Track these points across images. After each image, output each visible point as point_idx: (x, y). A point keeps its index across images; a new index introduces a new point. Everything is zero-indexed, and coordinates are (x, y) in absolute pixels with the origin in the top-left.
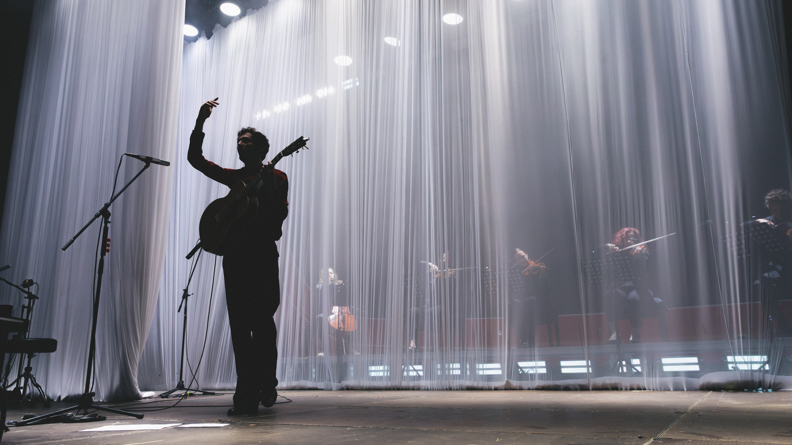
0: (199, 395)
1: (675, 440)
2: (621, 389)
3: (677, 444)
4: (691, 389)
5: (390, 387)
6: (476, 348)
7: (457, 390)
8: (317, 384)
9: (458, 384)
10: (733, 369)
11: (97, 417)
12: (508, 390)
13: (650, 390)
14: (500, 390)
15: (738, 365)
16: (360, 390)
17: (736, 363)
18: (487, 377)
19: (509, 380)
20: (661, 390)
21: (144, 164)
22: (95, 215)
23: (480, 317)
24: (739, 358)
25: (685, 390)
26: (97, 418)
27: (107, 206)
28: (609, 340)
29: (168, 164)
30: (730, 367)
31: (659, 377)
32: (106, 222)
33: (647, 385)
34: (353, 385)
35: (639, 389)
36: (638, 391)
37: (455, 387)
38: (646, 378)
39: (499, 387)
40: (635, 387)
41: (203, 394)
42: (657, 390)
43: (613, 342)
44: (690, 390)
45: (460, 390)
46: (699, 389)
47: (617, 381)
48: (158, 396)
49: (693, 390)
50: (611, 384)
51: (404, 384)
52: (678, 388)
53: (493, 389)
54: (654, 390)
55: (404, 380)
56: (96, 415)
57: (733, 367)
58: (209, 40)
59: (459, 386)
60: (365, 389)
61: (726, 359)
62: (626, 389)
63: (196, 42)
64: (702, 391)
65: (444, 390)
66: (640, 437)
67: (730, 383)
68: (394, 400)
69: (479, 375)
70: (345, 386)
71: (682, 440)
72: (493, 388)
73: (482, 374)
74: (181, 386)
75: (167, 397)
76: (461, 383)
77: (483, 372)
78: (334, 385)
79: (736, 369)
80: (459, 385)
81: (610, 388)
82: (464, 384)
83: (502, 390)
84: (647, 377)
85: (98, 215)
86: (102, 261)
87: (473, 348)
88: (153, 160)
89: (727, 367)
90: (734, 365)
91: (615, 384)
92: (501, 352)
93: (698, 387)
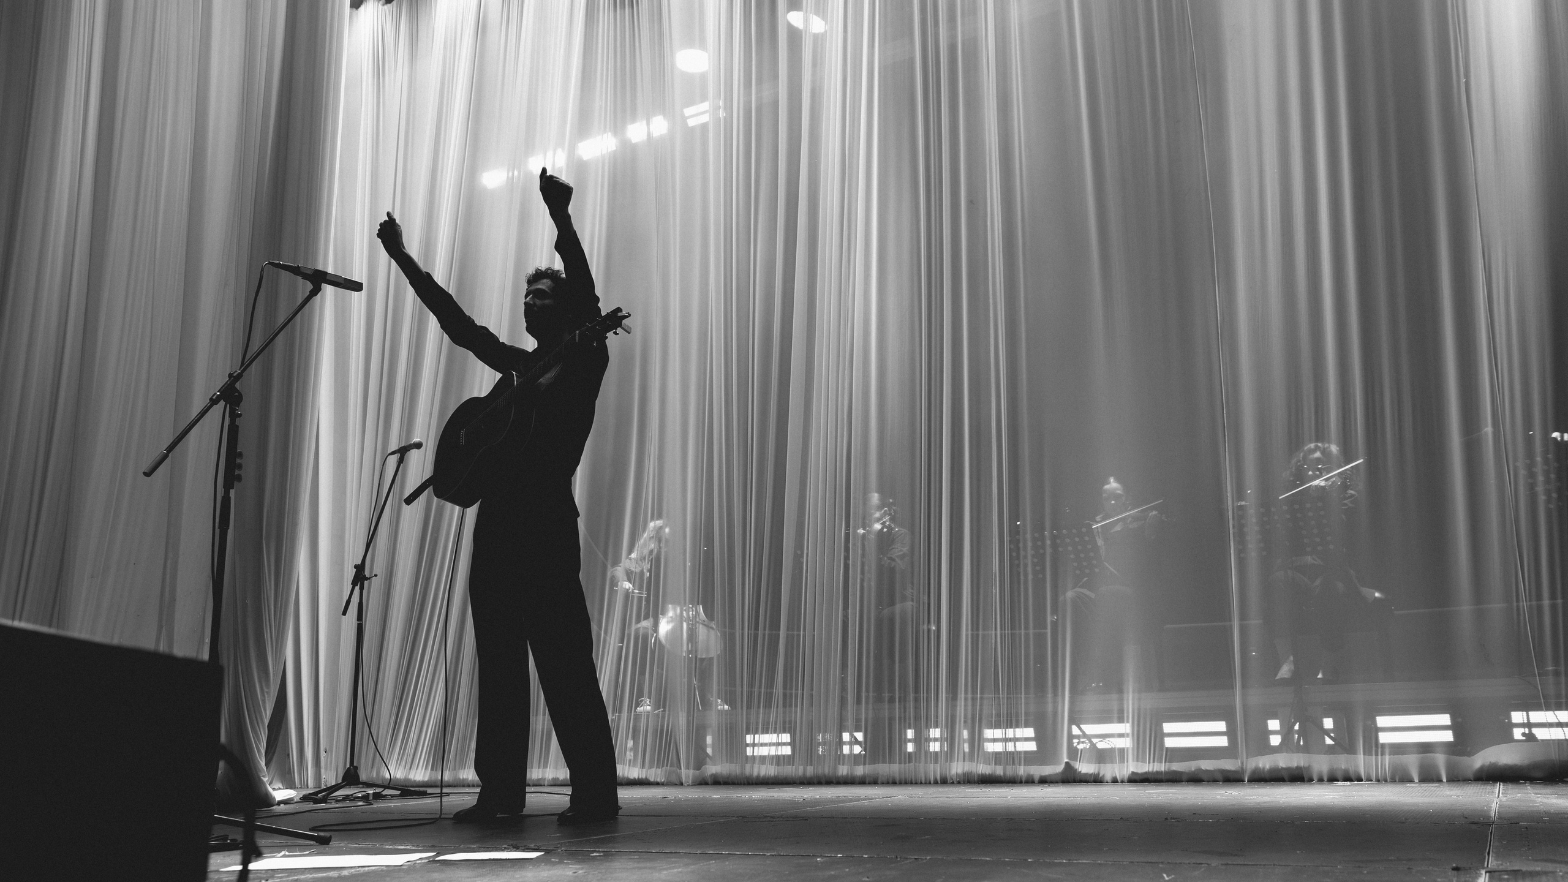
0: (392, 796)
1: (1532, 874)
2: (1311, 780)
3: (1544, 879)
4: (1456, 778)
5: (811, 778)
6: (1001, 696)
7: (959, 783)
8: (647, 772)
9: (960, 771)
10: (1524, 738)
11: (229, 841)
12: (1070, 783)
13: (1372, 781)
14: (1052, 782)
15: (1535, 731)
16: (744, 784)
17: (1529, 725)
18: (1025, 757)
19: (1072, 763)
20: (1393, 781)
21: (309, 286)
22: (211, 399)
23: (1008, 630)
24: (1536, 716)
25: (1445, 780)
26: (228, 843)
27: (234, 378)
28: (1277, 678)
29: (357, 287)
30: (1518, 734)
31: (1390, 755)
32: (234, 416)
33: (1364, 771)
34: (728, 772)
35: (1347, 779)
36: (1348, 783)
37: (954, 778)
38: (1362, 756)
39: (1050, 775)
40: (1339, 775)
41: (400, 795)
42: (1386, 781)
43: (1284, 682)
44: (1453, 781)
45: (964, 783)
46: (1471, 777)
47: (1302, 764)
48: (300, 799)
49: (1459, 781)
50: (1288, 769)
51: (843, 770)
52: (1429, 777)
53: (1036, 782)
54: (1379, 781)
55: (841, 763)
56: (226, 838)
57: (1524, 734)
58: (389, 5)
59: (964, 776)
60: (754, 782)
61: (1509, 718)
62: (1321, 780)
63: (360, 9)
64: (1481, 782)
65: (930, 783)
66: (1456, 869)
67: (1535, 766)
68: (847, 804)
69: (1007, 752)
70: (712, 775)
71: (1546, 873)
72: (1037, 779)
73: (1013, 750)
74: (351, 777)
75: (324, 800)
76: (966, 769)
77: (1015, 747)
78: (687, 773)
79: (1530, 738)
80: (963, 773)
81: (1286, 778)
82: (974, 770)
83: (1057, 782)
84: (1364, 754)
85: (217, 398)
86: (226, 500)
87: (996, 696)
88: (328, 278)
89: (1511, 734)
90: (1527, 731)
91: (1298, 768)
92: (1055, 702)
93: (1470, 775)
